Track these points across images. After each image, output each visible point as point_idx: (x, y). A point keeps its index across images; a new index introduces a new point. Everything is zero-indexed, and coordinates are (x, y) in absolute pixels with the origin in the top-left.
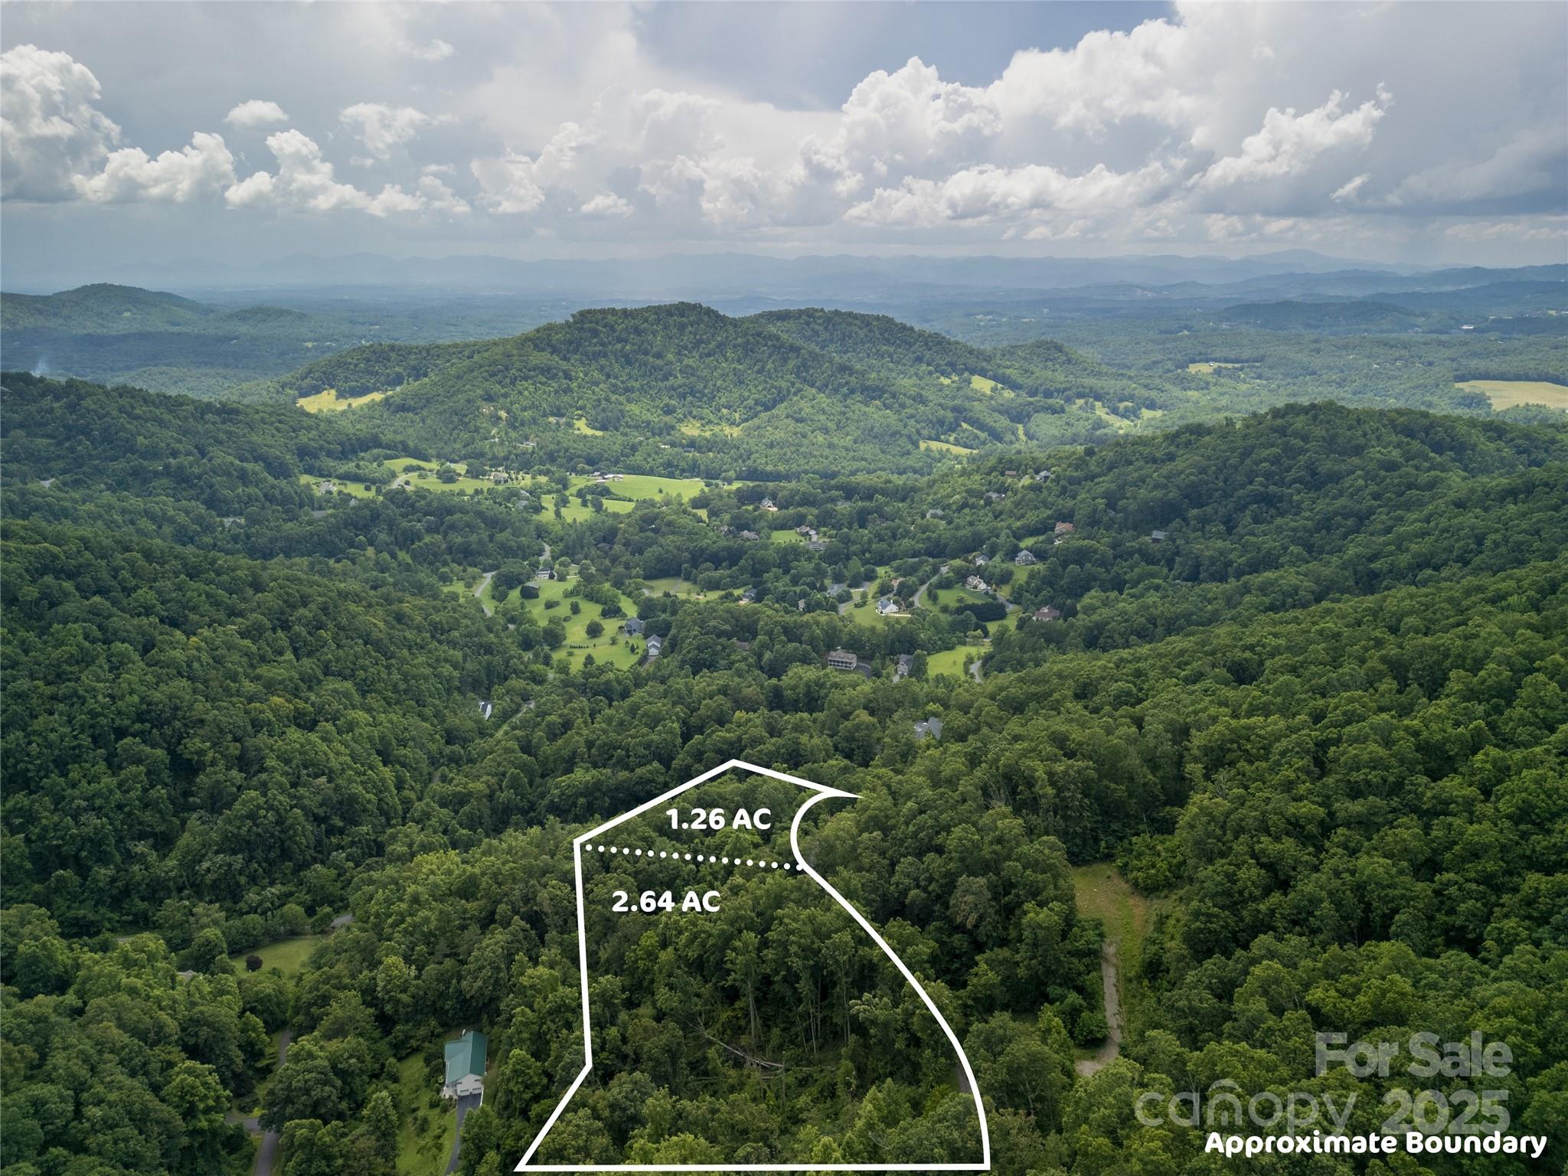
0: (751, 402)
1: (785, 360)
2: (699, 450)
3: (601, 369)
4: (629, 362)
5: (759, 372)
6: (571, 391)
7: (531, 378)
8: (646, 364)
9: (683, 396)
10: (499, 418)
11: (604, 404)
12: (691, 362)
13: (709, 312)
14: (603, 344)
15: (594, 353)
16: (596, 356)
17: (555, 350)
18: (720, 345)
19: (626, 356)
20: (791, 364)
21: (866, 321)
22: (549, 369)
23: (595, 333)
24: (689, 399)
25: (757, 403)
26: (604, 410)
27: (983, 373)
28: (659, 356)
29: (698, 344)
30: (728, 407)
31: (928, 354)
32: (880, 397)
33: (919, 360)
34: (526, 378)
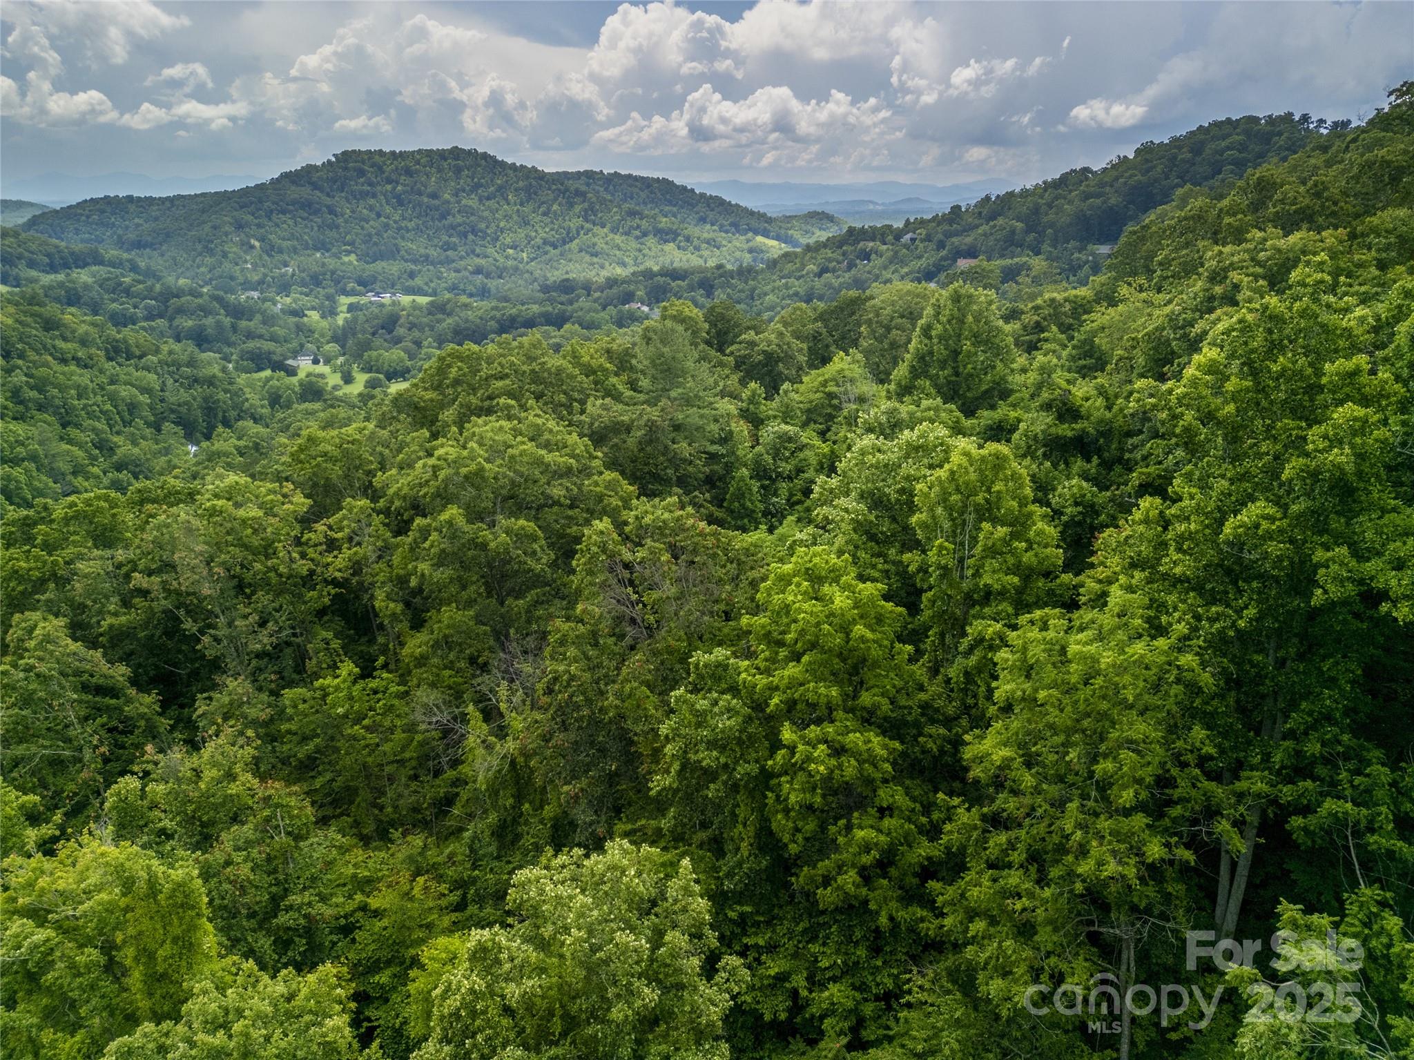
0: (539, 241)
1: (571, 205)
2: (488, 276)
3: (371, 208)
4: (401, 203)
5: (544, 214)
6: (337, 227)
7: (290, 212)
8: (420, 204)
9: (464, 235)
10: (252, 247)
11: (375, 239)
12: (470, 203)
13: (485, 156)
14: (371, 184)
15: (361, 192)
16: (364, 195)
17: (315, 186)
18: (500, 188)
19: (398, 197)
20: (577, 209)
21: (646, 183)
22: (310, 204)
23: (362, 173)
24: (471, 237)
25: (545, 242)
26: (376, 244)
27: (766, 234)
28: (434, 196)
29: (476, 187)
30: (514, 247)
31: (711, 215)
32: (674, 240)
33: (703, 220)
34: (284, 212)
